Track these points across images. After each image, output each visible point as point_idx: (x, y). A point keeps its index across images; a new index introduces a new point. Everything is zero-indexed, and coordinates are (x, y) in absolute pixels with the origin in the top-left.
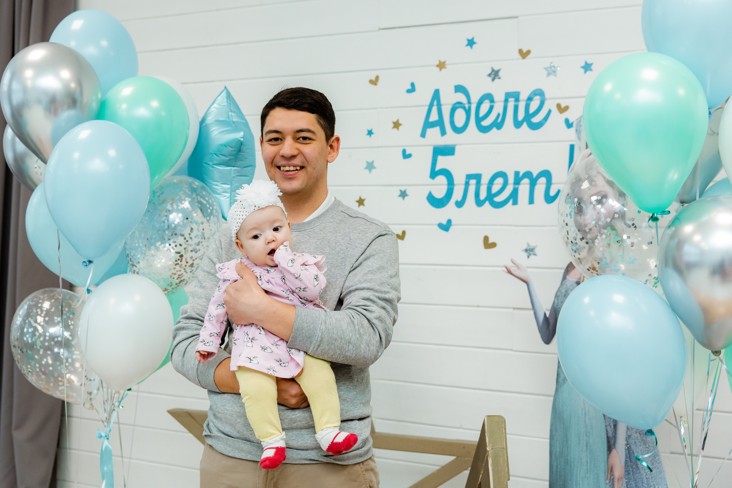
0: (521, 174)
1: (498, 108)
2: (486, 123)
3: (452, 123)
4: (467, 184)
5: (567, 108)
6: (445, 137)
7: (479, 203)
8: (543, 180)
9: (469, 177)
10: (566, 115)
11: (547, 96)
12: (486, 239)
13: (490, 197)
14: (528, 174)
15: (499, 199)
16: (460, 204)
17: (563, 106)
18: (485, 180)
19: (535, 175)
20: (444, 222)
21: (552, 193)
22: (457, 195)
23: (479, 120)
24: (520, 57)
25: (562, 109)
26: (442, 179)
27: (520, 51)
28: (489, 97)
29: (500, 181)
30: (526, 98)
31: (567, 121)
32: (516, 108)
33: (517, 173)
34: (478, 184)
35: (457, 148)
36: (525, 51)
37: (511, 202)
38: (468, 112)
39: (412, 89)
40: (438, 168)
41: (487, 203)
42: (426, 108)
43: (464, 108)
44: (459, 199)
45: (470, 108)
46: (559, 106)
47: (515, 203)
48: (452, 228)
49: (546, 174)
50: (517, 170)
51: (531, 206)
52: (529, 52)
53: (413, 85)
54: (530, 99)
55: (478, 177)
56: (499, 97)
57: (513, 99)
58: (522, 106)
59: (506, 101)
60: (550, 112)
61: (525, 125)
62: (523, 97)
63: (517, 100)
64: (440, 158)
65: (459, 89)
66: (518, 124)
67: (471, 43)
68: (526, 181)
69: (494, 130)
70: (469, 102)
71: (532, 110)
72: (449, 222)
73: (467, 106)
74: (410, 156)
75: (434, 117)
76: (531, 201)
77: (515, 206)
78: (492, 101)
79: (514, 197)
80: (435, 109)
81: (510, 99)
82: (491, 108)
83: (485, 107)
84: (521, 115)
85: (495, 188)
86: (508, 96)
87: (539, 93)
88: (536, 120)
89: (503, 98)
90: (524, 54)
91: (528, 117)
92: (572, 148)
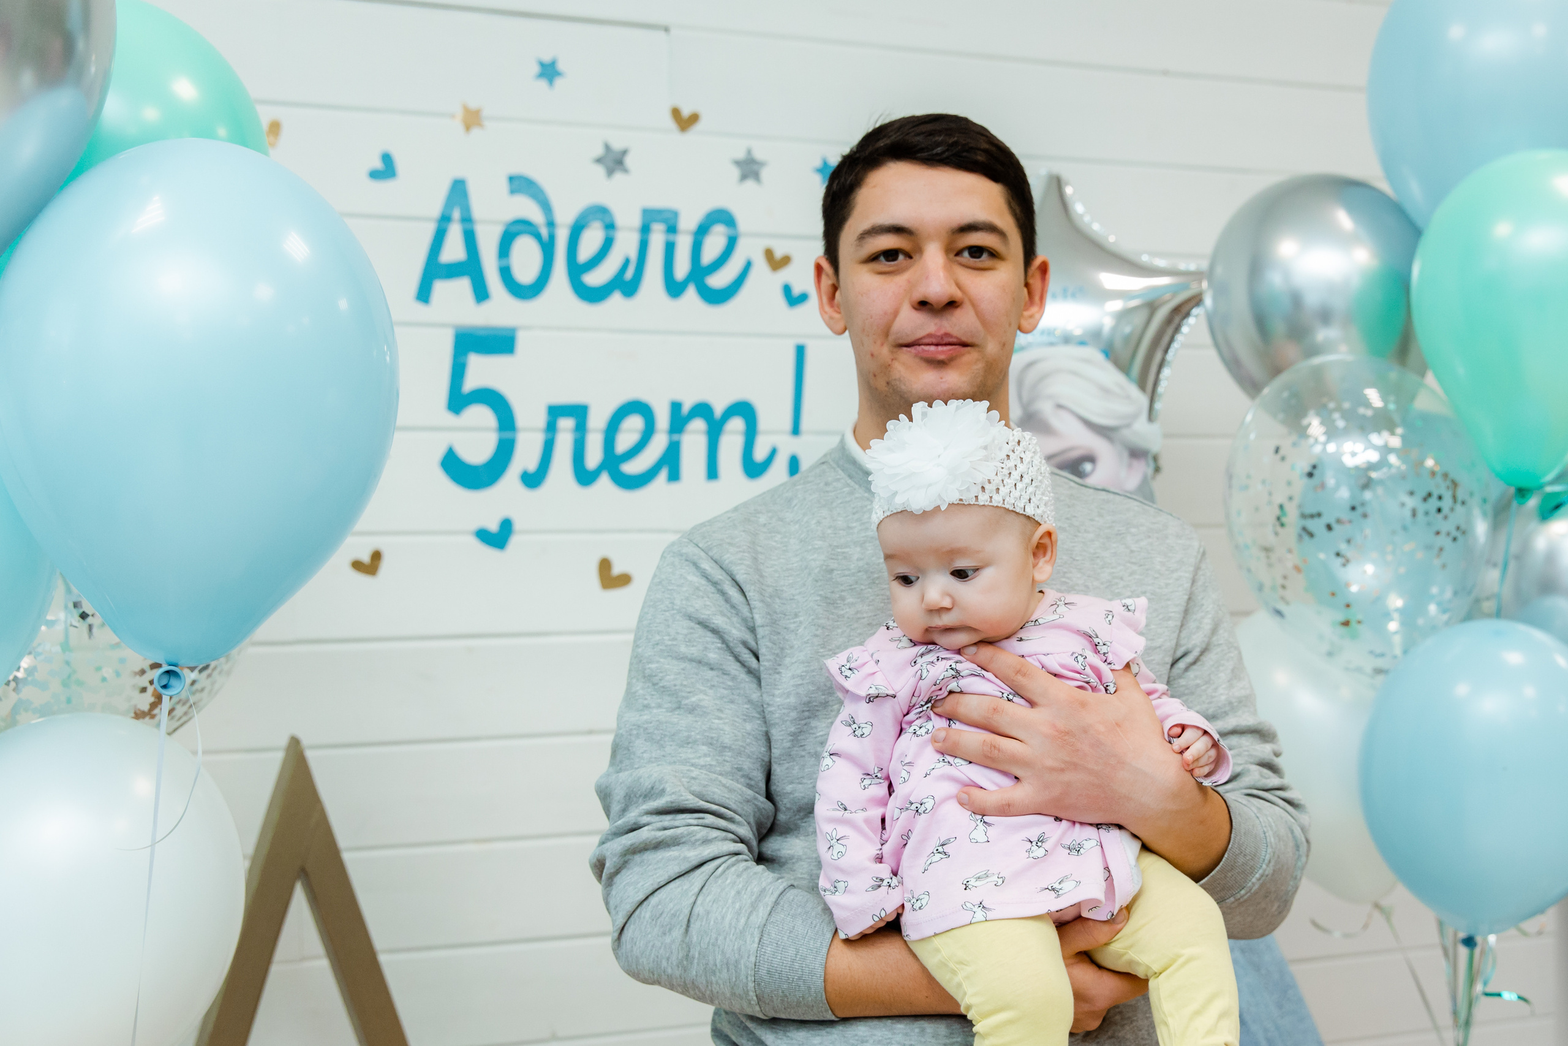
0: (686, 409)
1: (626, 245)
2: (595, 278)
3: (506, 273)
4: (551, 428)
5: (786, 260)
6: (486, 306)
7: (584, 477)
8: (737, 424)
9: (555, 412)
10: (785, 275)
11: (743, 225)
12: (605, 565)
13: (612, 462)
14: (702, 410)
15: (631, 468)
16: (533, 480)
17: (779, 254)
18: (597, 421)
19: (719, 410)
20: (493, 526)
21: (760, 454)
22: (526, 456)
23: (576, 271)
24: (673, 125)
25: (777, 262)
26: (481, 415)
27: (676, 113)
28: (600, 214)
29: (633, 425)
30: (692, 227)
31: (787, 290)
32: (670, 249)
33: (676, 407)
34: (581, 429)
35: (522, 340)
36: (686, 112)
37: (663, 474)
38: (548, 249)
39: (387, 170)
40: (469, 386)
41: (605, 479)
42: (433, 227)
43: (537, 236)
44: (532, 466)
45: (552, 237)
46: (769, 254)
47: (674, 476)
48: (515, 541)
49: (744, 410)
50: (678, 397)
51: (713, 484)
52: (694, 118)
53: (387, 158)
54: (702, 232)
55: (579, 413)
56: (628, 219)
57: (661, 227)
58: (684, 245)
59: (645, 230)
60: (748, 265)
61: (691, 292)
62: (688, 222)
63: (672, 229)
64: (475, 360)
65: (521, 184)
66: (674, 289)
67: (549, 72)
68: (698, 425)
69: (617, 298)
70: (551, 224)
71: (710, 253)
72: (507, 526)
73: (544, 232)
75: (453, 251)
76: (712, 473)
77: (675, 487)
78: (610, 227)
79: (671, 462)
80: (455, 230)
81: (655, 227)
82: (607, 245)
83: (591, 241)
84: (682, 268)
85: (625, 441)
86: (650, 218)
87: (721, 217)
88: (719, 280)
89: (636, 221)
90: (685, 122)
91: (699, 273)
92: (800, 351)
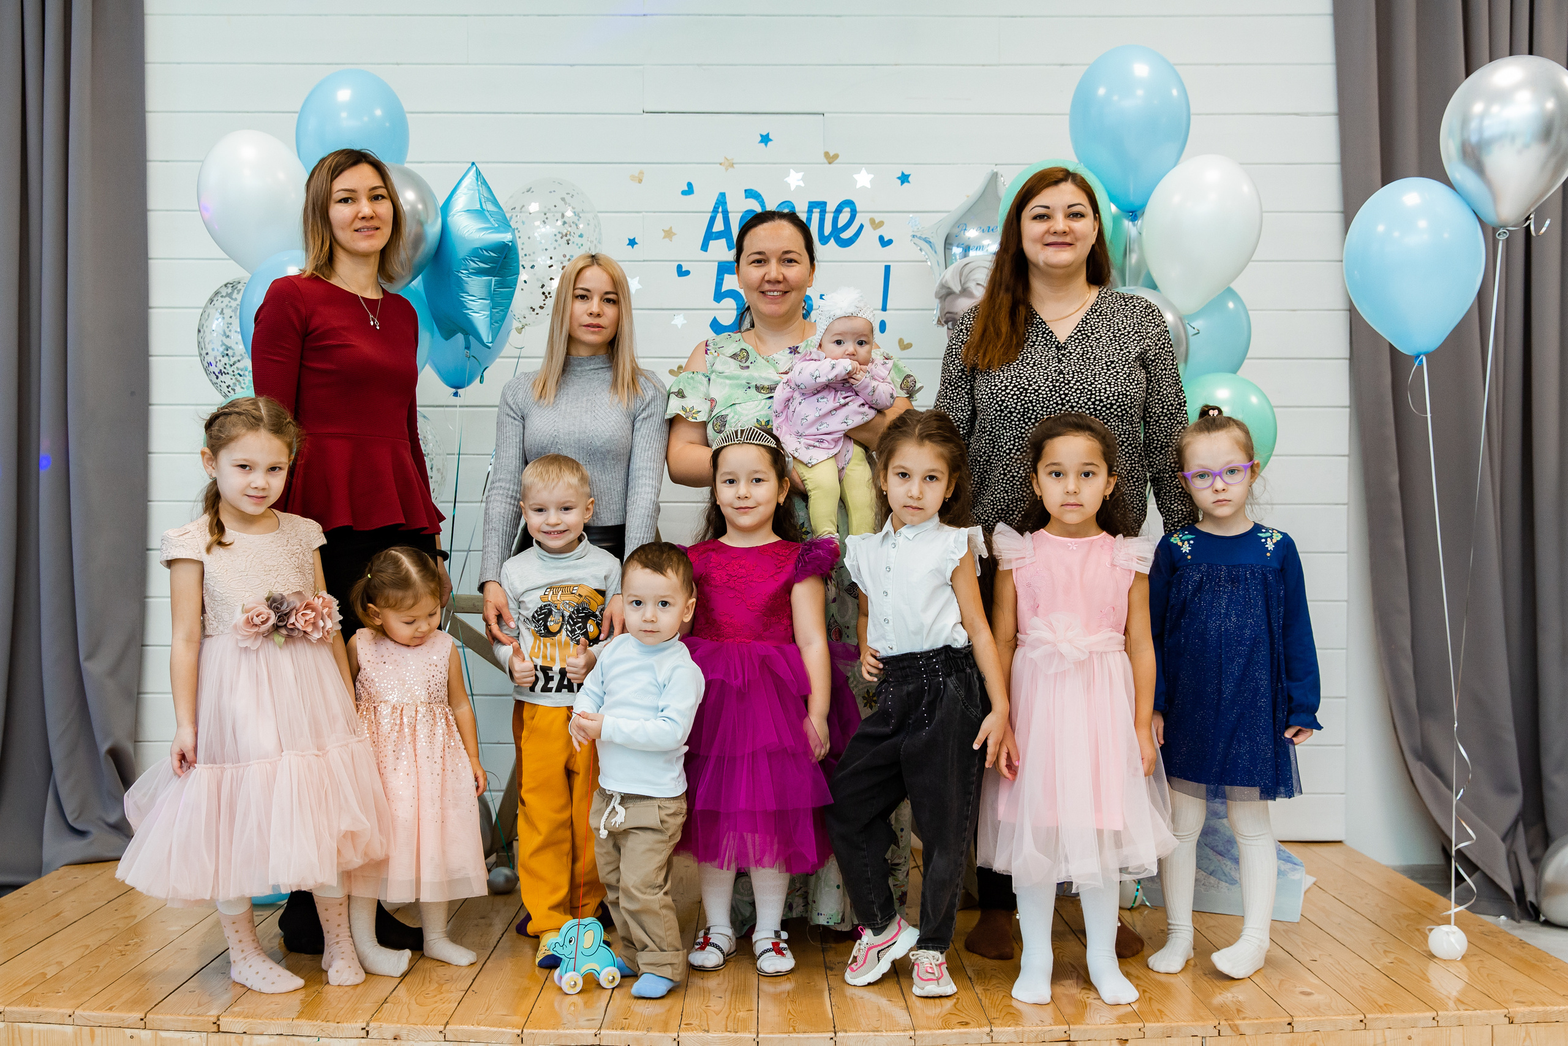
5: (881, 224)
10: (880, 231)
11: (860, 207)
17: (878, 221)
24: (826, 161)
25: (876, 225)
26: (729, 303)
27: (827, 154)
30: (834, 210)
31: (881, 238)
32: (822, 219)
36: (831, 154)
39: (689, 190)
40: (724, 289)
42: (709, 215)
46: (872, 221)
52: (836, 156)
53: (690, 185)
54: (838, 211)
57: (819, 210)
58: (829, 218)
59: (811, 211)
60: (862, 227)
61: (832, 241)
62: (831, 207)
63: (823, 212)
64: (726, 276)
65: (750, 194)
67: (765, 139)
71: (841, 224)
74: (687, 273)
75: (719, 226)
80: (720, 217)
81: (814, 210)
84: (828, 229)
86: (813, 204)
87: (849, 203)
88: (845, 235)
89: (807, 208)
90: (831, 159)
91: (836, 231)
92: (887, 269)
